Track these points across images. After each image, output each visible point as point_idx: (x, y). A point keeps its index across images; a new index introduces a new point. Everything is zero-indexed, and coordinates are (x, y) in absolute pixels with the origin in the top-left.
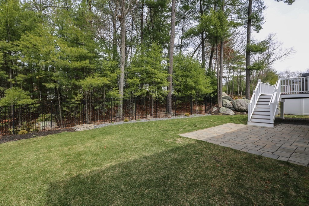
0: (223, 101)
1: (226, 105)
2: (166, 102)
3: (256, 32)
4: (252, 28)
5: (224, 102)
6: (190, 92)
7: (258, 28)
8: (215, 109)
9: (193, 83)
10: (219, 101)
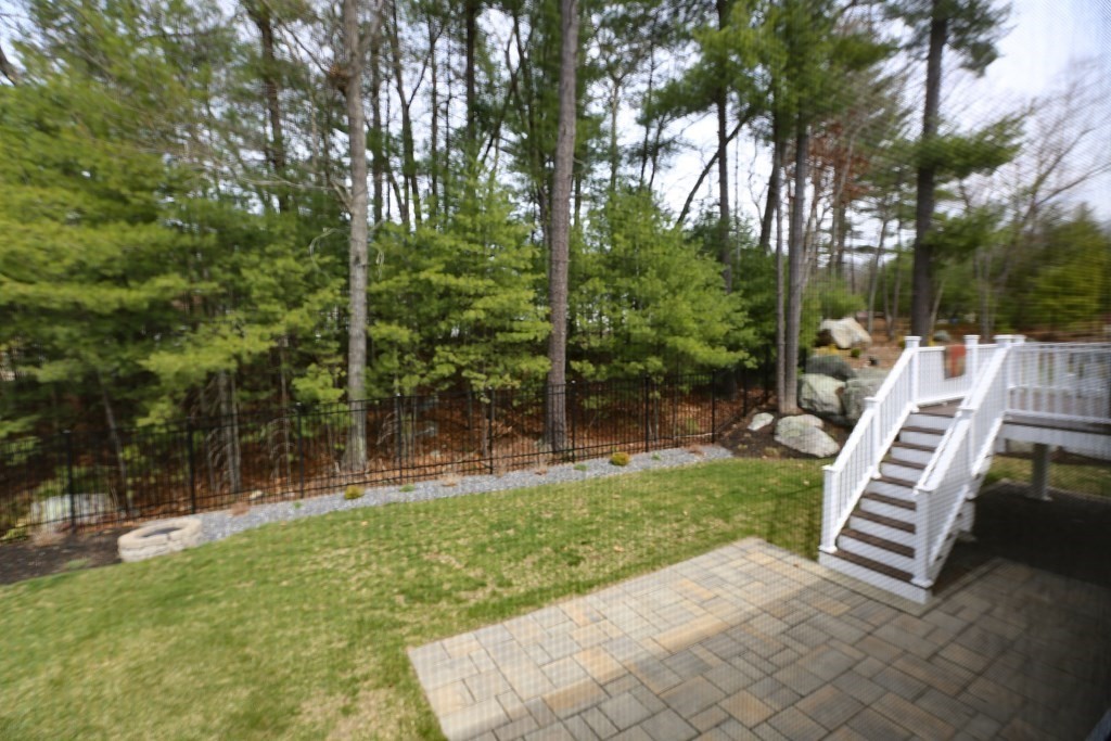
0: (800, 384)
1: (811, 402)
2: (544, 404)
3: (970, 75)
4: (950, 58)
5: (805, 390)
6: (640, 367)
7: (981, 57)
8: (761, 421)
9: (647, 330)
10: (781, 386)
